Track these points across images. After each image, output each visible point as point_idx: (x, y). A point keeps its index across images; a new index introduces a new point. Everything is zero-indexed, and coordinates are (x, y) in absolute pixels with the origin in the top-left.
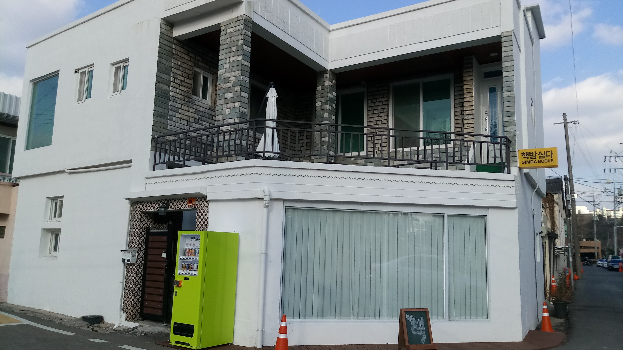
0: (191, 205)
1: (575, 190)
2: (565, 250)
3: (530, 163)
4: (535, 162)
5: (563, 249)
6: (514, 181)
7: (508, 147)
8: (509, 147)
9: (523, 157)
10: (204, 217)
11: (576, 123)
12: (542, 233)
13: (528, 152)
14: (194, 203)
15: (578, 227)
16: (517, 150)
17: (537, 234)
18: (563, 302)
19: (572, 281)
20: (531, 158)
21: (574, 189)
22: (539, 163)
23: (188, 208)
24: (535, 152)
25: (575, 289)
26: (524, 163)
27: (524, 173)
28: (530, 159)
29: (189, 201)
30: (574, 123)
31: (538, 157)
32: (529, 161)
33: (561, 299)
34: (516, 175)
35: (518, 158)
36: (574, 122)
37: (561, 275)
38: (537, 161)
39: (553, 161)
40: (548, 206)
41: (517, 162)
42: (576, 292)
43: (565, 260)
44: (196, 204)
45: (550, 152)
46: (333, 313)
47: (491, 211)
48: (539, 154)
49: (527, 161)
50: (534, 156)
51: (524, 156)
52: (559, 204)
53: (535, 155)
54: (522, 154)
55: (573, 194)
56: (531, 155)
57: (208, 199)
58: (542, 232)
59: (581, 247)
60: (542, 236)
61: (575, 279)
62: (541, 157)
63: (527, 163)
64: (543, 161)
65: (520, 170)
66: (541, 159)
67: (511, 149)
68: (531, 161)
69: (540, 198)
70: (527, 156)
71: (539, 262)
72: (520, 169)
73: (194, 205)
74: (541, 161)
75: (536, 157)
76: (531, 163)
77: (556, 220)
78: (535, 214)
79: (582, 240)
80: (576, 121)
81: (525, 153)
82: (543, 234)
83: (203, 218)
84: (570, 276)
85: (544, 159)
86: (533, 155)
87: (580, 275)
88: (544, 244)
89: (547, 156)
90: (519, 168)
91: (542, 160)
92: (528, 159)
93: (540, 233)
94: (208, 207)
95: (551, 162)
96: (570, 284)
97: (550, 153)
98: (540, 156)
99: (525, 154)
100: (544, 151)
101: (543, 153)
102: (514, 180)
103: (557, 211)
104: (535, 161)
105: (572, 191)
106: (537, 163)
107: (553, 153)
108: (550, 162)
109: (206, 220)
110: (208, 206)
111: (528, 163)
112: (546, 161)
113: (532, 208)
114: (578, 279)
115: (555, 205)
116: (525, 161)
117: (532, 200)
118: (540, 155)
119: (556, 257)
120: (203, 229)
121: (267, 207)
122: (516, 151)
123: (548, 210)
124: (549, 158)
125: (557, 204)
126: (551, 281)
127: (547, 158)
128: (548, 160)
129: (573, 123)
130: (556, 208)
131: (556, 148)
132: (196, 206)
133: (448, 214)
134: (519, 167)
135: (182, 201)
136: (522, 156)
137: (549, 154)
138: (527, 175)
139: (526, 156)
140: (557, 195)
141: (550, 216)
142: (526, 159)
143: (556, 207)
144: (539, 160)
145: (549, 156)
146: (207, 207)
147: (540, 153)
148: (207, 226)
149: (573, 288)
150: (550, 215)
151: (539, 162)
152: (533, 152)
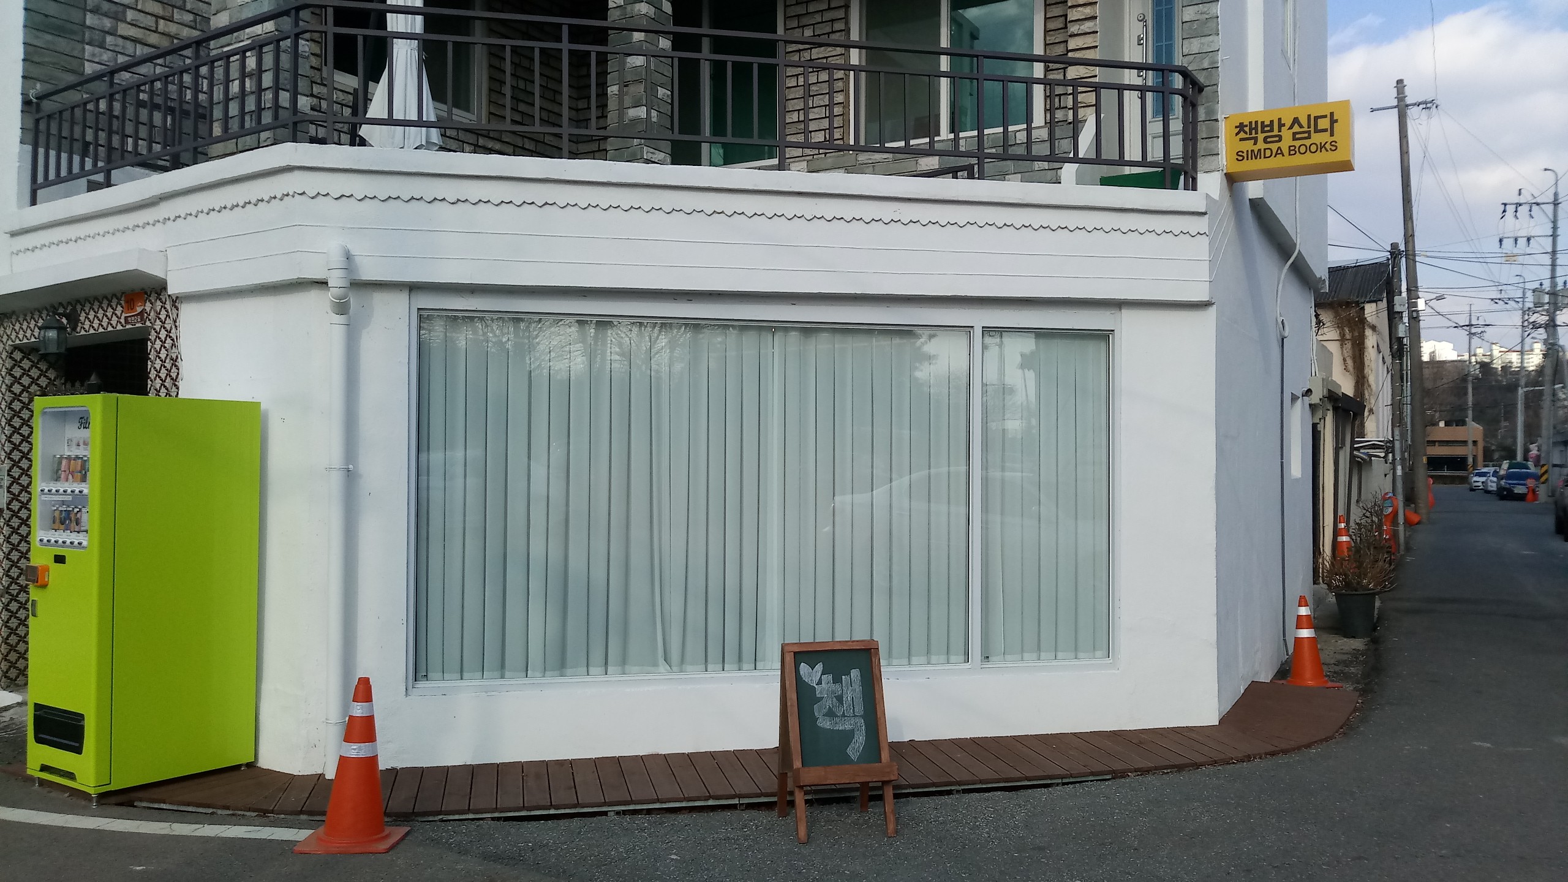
0: (132, 316)
1: (1420, 290)
2: (1388, 447)
3: (1260, 158)
4: (1279, 152)
5: (1382, 445)
6: (1207, 216)
7: (1190, 105)
8: (1194, 106)
9: (1241, 140)
10: (167, 355)
11: (1429, 105)
12: (1311, 395)
13: (1256, 122)
14: (139, 309)
15: (1427, 393)
16: (1220, 117)
17: (1294, 398)
18: (1366, 592)
19: (1401, 528)
20: (1265, 141)
21: (1417, 287)
22: (1290, 155)
23: (125, 327)
24: (1280, 119)
25: (1408, 549)
26: (1241, 158)
27: (1250, 199)
28: (1261, 145)
29: (127, 302)
30: (1424, 106)
31: (1287, 134)
32: (1259, 150)
33: (1358, 583)
34: (1216, 195)
35: (1225, 144)
36: (1426, 103)
37: (1368, 514)
38: (1285, 151)
39: (1336, 147)
40: (1348, 336)
41: (1219, 154)
42: (1408, 559)
43: (1386, 475)
44: (147, 313)
45: (1329, 116)
46: (597, 654)
47: (1127, 314)
48: (1291, 128)
49: (1252, 151)
50: (1276, 132)
51: (1242, 135)
52: (1379, 327)
53: (1279, 131)
54: (1236, 127)
55: (1413, 301)
56: (1266, 129)
57: (171, 290)
58: (1309, 392)
59: (1432, 443)
60: (1310, 405)
61: (1408, 523)
62: (1297, 136)
63: (1252, 159)
64: (1303, 149)
65: (1233, 184)
66: (1297, 143)
67: (1202, 114)
68: (1265, 149)
69: (1310, 292)
70: (1254, 135)
71: (1297, 480)
72: (1232, 180)
73: (141, 314)
74: (1297, 149)
75: (1280, 137)
76: (1265, 157)
77: (1370, 372)
78: (1286, 335)
79: (1436, 424)
80: (1431, 99)
81: (1247, 126)
82: (1315, 398)
83: (166, 358)
84: (1395, 513)
85: (1308, 142)
86: (1272, 130)
87: (1423, 511)
88: (1320, 427)
89: (1317, 131)
90: (1225, 174)
91: (1300, 146)
92: (1255, 144)
93: (1304, 394)
94: (178, 321)
95: (1330, 149)
96: (1395, 535)
97: (1327, 120)
98: (1293, 133)
99: (1247, 129)
100: (1309, 116)
101: (1304, 122)
102: (1203, 210)
103: (1373, 347)
104: (1279, 148)
105: (1413, 290)
106: (1283, 155)
107: (1336, 121)
108: (1327, 151)
109: (174, 361)
110: (177, 315)
111: (1256, 158)
112: (1313, 148)
113: (1279, 316)
114: (1418, 523)
115: (1368, 332)
116: (1247, 151)
117: (1279, 293)
118: (1296, 128)
119: (1359, 466)
120: (168, 394)
121: (342, 308)
122: (1217, 120)
123: (1349, 345)
124: (1324, 138)
125: (1374, 328)
126: (1336, 532)
127: (1317, 138)
128: (1321, 143)
129: (1421, 106)
130: (1371, 340)
131: (1347, 102)
132: (147, 318)
133: (983, 327)
134: (1225, 171)
135: (109, 305)
136: (1237, 134)
137: (1324, 124)
138: (1258, 207)
139: (1251, 134)
140: (1374, 305)
141: (1354, 362)
142: (1248, 146)
143: (1370, 338)
144: (1290, 147)
145: (1325, 130)
146: (175, 321)
147: (1296, 121)
148: (177, 383)
149: (1402, 547)
150: (1354, 358)
151: (1292, 152)
152: (1272, 122)
